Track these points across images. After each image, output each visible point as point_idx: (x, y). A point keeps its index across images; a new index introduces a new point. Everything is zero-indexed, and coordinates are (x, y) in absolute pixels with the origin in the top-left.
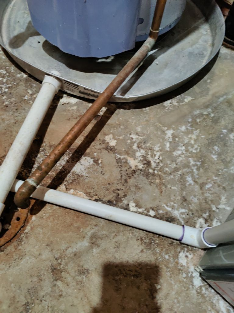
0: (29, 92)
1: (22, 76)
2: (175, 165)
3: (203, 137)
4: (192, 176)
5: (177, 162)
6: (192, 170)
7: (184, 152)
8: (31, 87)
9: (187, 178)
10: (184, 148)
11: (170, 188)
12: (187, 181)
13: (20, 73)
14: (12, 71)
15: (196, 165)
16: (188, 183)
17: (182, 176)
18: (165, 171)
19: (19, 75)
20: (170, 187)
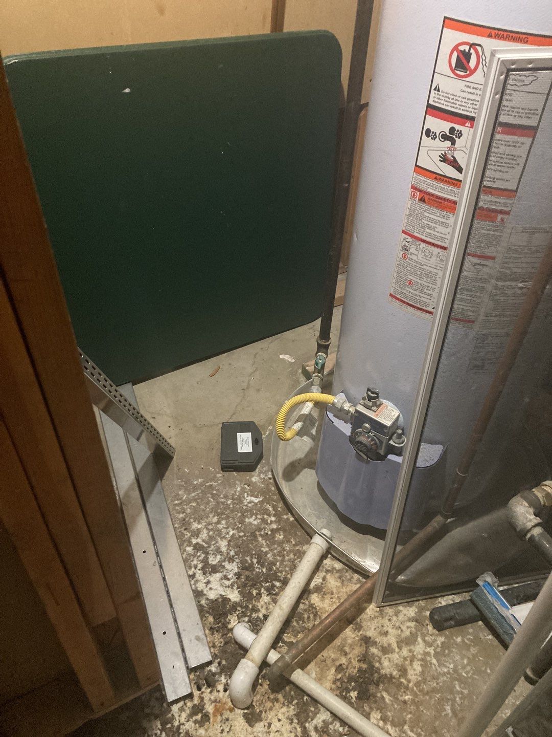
0: (292, 542)
1: (288, 519)
2: (435, 684)
3: (481, 658)
4: (453, 706)
5: (440, 681)
6: (455, 698)
7: (451, 671)
8: (296, 534)
9: (444, 705)
10: (452, 666)
11: (423, 711)
12: (445, 710)
13: (287, 514)
14: (279, 509)
15: (462, 693)
16: (445, 713)
17: (441, 701)
18: (421, 688)
19: (285, 517)
20: (422, 709)
